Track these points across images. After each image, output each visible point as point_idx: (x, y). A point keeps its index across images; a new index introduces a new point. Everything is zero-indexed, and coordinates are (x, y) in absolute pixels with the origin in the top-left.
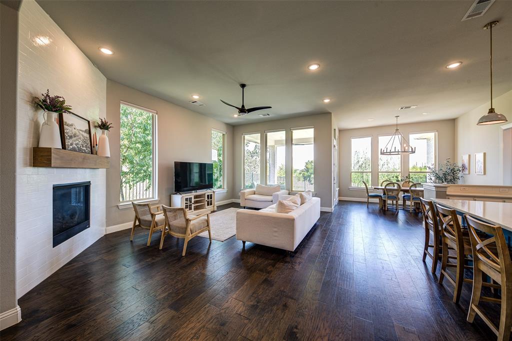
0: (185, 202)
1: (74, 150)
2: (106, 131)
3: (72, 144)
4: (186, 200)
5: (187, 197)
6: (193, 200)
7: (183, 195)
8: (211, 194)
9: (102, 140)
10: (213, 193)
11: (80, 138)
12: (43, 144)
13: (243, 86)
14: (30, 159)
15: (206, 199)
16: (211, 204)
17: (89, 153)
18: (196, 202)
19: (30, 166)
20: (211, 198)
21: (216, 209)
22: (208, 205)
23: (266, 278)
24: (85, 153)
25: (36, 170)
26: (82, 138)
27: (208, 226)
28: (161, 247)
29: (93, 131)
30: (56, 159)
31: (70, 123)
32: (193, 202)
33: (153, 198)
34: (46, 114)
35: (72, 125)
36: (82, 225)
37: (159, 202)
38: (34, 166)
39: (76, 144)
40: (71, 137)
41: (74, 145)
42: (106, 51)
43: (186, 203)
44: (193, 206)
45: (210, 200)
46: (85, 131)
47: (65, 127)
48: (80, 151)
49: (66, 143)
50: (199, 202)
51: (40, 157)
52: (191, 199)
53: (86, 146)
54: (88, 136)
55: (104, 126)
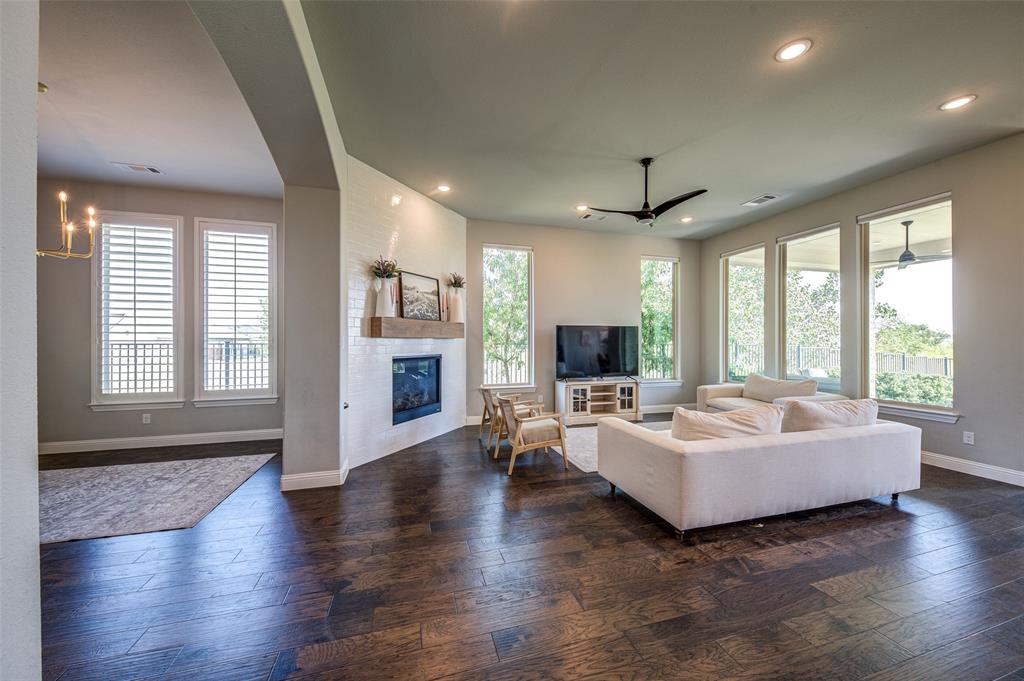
0: (572, 395)
1: (415, 317)
2: (459, 289)
3: (412, 311)
4: (576, 392)
5: (575, 387)
6: (589, 395)
7: (569, 383)
8: (629, 386)
9: (455, 300)
10: (634, 386)
11: (424, 302)
12: (377, 315)
13: (646, 162)
14: (368, 330)
15: (618, 395)
16: (630, 406)
17: (436, 320)
18: (594, 399)
19: (368, 336)
20: (630, 394)
21: (640, 418)
22: (623, 406)
23: (580, 552)
24: (431, 319)
25: (373, 340)
26: (427, 302)
27: (560, 438)
28: (496, 456)
29: (443, 290)
30: (387, 329)
31: (412, 286)
32: (589, 397)
33: (529, 384)
34: (380, 282)
35: (414, 288)
36: (430, 407)
37: (537, 390)
38: (372, 336)
39: (418, 310)
40: (412, 303)
41: (416, 312)
42: (444, 189)
43: (574, 398)
44: (589, 404)
45: (627, 398)
46: (432, 293)
47: (404, 291)
48: (424, 318)
49: (405, 311)
50: (605, 398)
51: (375, 327)
52: (584, 392)
53: (432, 312)
54: (436, 298)
55: (457, 283)
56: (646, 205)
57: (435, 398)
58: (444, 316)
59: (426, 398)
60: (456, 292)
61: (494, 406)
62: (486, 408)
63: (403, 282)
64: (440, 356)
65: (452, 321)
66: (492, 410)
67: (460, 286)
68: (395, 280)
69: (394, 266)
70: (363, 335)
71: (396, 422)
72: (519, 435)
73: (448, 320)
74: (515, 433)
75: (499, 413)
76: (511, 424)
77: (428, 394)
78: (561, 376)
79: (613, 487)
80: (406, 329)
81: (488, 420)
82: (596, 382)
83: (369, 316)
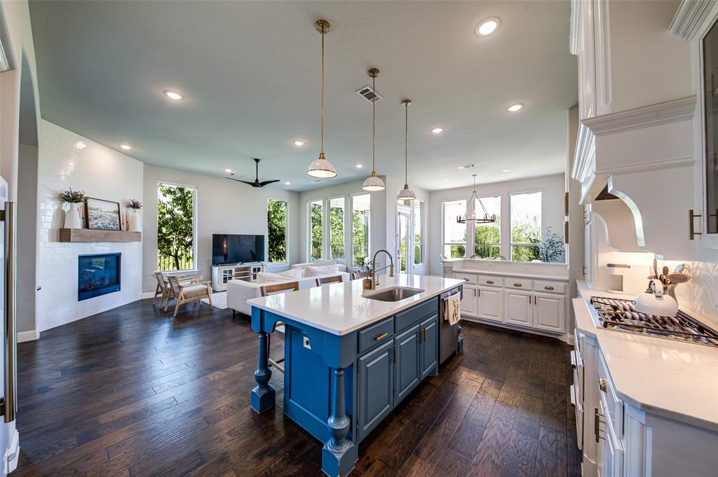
0: (223, 274)
1: (99, 228)
2: (137, 210)
3: (96, 224)
4: (225, 272)
7: (221, 267)
8: (258, 267)
9: (134, 218)
10: (261, 267)
11: (107, 218)
12: (66, 227)
13: (257, 160)
14: (57, 237)
15: (252, 272)
17: (117, 230)
19: (57, 241)
24: (113, 230)
25: (62, 244)
26: (109, 218)
28: (165, 311)
29: (123, 210)
30: (76, 236)
31: (96, 208)
32: (234, 274)
34: (69, 205)
35: (98, 209)
38: (60, 241)
39: (102, 224)
40: (96, 218)
41: (99, 224)
43: (224, 276)
46: (114, 212)
47: (89, 211)
48: (106, 228)
49: (90, 224)
50: (245, 274)
51: (64, 235)
52: (230, 272)
53: (114, 224)
54: (117, 215)
55: (135, 206)
56: (257, 180)
57: (114, 281)
58: (124, 227)
59: (107, 282)
60: (135, 212)
61: (165, 282)
62: (159, 285)
63: (88, 204)
64: (120, 254)
65: (130, 230)
66: (163, 286)
67: (138, 207)
68: (81, 204)
69: (82, 195)
70: (52, 240)
71: (80, 299)
72: (181, 294)
73: (127, 230)
74: (178, 294)
75: (169, 286)
76: (176, 290)
77: (109, 280)
78: (215, 263)
79: (234, 311)
80: (92, 236)
81: (160, 293)
82: (239, 265)
83: (58, 227)
